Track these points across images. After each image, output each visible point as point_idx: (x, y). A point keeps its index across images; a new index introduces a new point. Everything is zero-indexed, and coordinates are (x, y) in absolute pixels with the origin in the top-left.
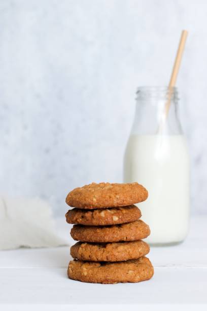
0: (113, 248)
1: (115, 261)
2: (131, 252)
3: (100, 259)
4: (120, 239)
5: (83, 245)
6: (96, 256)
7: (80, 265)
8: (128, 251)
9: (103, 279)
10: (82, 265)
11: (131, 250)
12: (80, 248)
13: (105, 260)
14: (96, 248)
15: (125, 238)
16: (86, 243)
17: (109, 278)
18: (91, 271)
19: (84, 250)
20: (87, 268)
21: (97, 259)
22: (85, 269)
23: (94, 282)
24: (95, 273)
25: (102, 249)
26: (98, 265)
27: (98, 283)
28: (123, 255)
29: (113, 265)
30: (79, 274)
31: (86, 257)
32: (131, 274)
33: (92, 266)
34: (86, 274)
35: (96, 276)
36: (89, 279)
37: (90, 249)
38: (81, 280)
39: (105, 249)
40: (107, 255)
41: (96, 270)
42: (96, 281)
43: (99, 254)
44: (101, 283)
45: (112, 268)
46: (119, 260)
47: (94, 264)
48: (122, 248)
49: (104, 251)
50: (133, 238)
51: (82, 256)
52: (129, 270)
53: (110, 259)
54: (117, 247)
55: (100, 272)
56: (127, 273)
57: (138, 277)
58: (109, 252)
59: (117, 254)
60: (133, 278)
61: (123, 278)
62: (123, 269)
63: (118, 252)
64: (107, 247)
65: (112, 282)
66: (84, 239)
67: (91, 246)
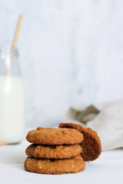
0: (61, 149)
1: (63, 158)
2: (73, 152)
3: (52, 157)
4: (63, 143)
5: (38, 147)
6: (49, 155)
7: (35, 161)
8: (71, 151)
9: (54, 171)
10: (37, 161)
11: (73, 150)
12: (36, 149)
13: (56, 157)
14: (48, 149)
15: (67, 142)
16: (40, 146)
17: (58, 170)
18: (45, 165)
19: (39, 150)
20: (41, 164)
21: (50, 157)
22: (40, 164)
23: (47, 174)
24: (48, 167)
25: (53, 150)
26: (49, 161)
27: (50, 174)
28: (68, 154)
29: (60, 161)
30: (36, 168)
31: (42, 155)
32: (73, 167)
33: (45, 162)
34: (41, 168)
35: (49, 169)
36: (44, 171)
37: (44, 150)
38: (37, 172)
39: (55, 150)
40: (57, 154)
41: (48, 165)
42: (49, 173)
43: (52, 153)
44: (53, 174)
45: (60, 163)
46: (65, 157)
47: (46, 160)
48: (67, 149)
49: (54, 151)
50: (73, 142)
51: (37, 155)
52: (71, 164)
53: (59, 157)
54: (63, 149)
55: (52, 166)
56: (71, 167)
57: (78, 169)
58: (58, 152)
59: (64, 153)
60: (74, 170)
61: (68, 170)
62: (67, 164)
63: (65, 152)
64: (57, 148)
65: (60, 173)
66: (38, 142)
67: (44, 148)
